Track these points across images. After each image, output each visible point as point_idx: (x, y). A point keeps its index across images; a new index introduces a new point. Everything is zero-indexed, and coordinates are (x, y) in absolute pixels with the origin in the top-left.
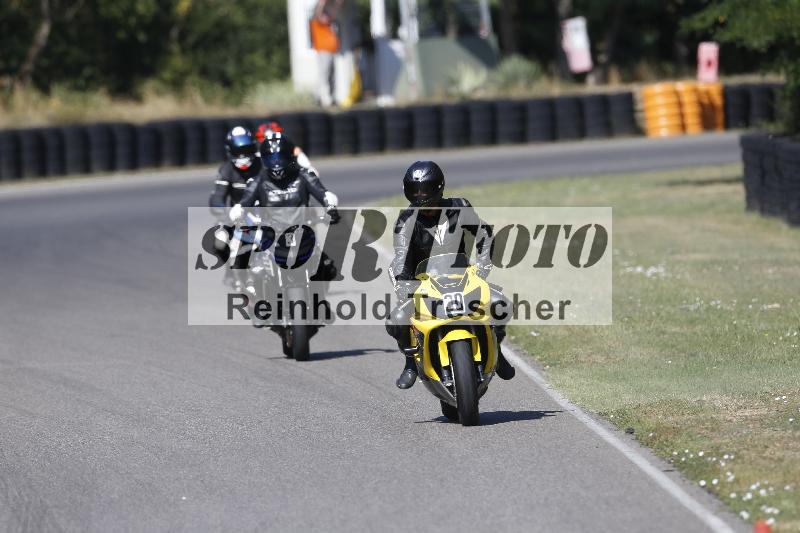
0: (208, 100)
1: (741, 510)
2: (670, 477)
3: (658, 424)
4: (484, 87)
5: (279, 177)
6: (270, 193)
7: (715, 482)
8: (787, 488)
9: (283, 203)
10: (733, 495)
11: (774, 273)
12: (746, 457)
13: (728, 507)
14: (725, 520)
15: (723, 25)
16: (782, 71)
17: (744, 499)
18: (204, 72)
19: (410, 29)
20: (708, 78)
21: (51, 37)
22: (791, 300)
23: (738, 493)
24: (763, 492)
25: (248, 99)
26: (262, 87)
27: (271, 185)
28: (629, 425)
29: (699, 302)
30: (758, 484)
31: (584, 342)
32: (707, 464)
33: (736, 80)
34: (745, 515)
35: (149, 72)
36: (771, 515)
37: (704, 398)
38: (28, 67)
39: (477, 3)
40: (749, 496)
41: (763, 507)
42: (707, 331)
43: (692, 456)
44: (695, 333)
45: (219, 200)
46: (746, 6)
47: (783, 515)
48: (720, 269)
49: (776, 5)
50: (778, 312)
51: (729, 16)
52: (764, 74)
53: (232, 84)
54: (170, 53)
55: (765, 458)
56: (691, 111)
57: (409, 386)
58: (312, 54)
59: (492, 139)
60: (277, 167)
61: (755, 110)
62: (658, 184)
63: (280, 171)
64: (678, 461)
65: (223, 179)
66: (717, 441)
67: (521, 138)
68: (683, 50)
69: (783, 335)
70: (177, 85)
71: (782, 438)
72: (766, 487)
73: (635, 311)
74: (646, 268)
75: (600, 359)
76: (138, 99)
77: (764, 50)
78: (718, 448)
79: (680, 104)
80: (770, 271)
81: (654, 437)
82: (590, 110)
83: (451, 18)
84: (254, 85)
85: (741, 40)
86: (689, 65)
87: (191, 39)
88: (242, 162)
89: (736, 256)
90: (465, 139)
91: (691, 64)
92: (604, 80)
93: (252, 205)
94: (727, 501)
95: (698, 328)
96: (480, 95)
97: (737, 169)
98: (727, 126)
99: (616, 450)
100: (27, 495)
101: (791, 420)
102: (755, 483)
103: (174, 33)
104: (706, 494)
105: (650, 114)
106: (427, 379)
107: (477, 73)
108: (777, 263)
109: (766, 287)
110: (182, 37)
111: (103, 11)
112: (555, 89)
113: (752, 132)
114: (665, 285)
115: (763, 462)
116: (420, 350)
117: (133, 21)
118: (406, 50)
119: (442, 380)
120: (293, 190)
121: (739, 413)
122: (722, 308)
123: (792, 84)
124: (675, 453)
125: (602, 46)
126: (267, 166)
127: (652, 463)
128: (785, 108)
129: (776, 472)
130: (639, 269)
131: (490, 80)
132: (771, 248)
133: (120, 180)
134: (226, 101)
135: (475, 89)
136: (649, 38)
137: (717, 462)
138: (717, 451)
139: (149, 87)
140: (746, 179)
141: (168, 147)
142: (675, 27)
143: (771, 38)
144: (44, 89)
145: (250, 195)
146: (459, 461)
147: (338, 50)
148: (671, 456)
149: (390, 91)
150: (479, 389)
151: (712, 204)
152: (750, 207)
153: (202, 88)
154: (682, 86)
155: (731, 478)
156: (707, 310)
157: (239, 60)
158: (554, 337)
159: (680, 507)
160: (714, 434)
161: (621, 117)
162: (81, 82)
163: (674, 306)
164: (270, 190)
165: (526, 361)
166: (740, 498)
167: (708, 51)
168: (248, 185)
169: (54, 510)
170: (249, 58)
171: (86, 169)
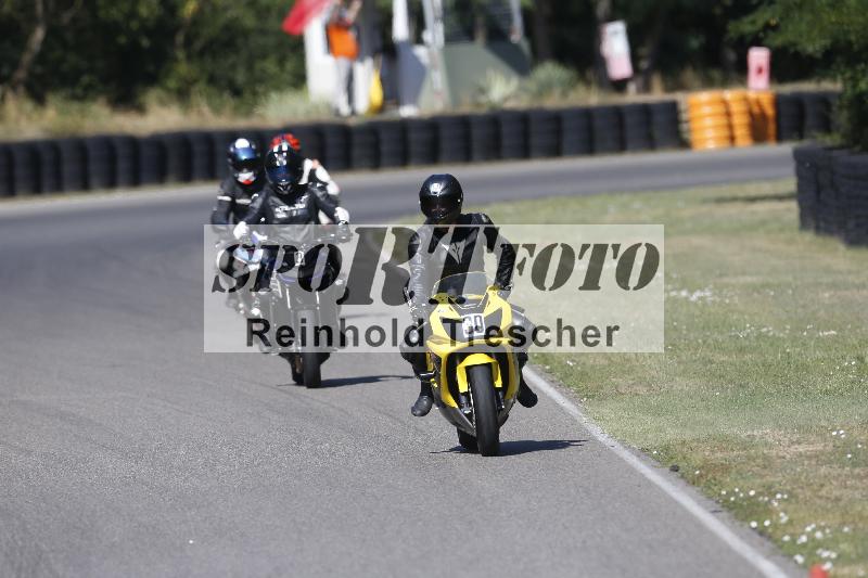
0: (217, 111)
1: (795, 554)
2: (718, 518)
3: (706, 461)
4: (515, 96)
5: (286, 192)
6: (277, 210)
7: (767, 523)
8: (846, 529)
9: (291, 220)
10: (786, 538)
11: (831, 297)
12: (801, 496)
13: (782, 551)
14: (778, 564)
15: (775, 28)
16: (839, 77)
17: (799, 542)
18: (212, 80)
19: (435, 33)
20: (759, 86)
21: (45, 42)
22: (849, 326)
23: (792, 535)
24: (819, 535)
25: (259, 110)
26: (274, 96)
27: (277, 200)
28: (674, 462)
29: (749, 329)
30: (813, 526)
31: (624, 372)
32: (758, 505)
33: (788, 89)
34: (800, 559)
35: (153, 80)
36: (828, 559)
37: (755, 433)
38: (21, 74)
39: (508, 4)
40: (804, 539)
41: (819, 551)
42: (759, 361)
43: (742, 495)
44: (744, 363)
45: (221, 217)
46: (800, 7)
47: (841, 560)
48: (772, 293)
49: (832, 6)
50: (835, 339)
51: (781, 19)
52: (819, 81)
53: (241, 93)
54: (176, 60)
55: (821, 497)
56: (740, 122)
57: (424, 414)
58: (329, 60)
59: (525, 153)
60: (284, 182)
61: (810, 121)
62: (705, 201)
63: (287, 186)
64: (726, 501)
65: (225, 195)
66: (770, 479)
67: (555, 151)
68: (731, 56)
69: (839, 364)
70: (182, 95)
71: (839, 475)
72: (822, 529)
73: (680, 339)
74: (691, 292)
75: (643, 390)
76: (141, 109)
77: (819, 55)
78: (770, 487)
79: (728, 114)
80: (827, 295)
81: (701, 476)
82: (630, 120)
83: (480, 20)
84: (266, 94)
85: (794, 44)
86: (739, 71)
87: (198, 45)
88: (246, 176)
89: (790, 278)
90: (495, 152)
91: (741, 70)
92: (646, 88)
93: (258, 222)
94: (780, 543)
95: (748, 357)
96: (511, 105)
97: (790, 185)
98: (779, 138)
99: (660, 488)
100: (21, 539)
101: (849, 456)
102: (810, 525)
103: (180, 38)
104: (757, 537)
105: (695, 125)
106: (443, 406)
107: (508, 81)
108: (834, 286)
109: (822, 312)
110: (188, 43)
111: (102, 14)
112: (592, 98)
113: (806, 144)
114: (712, 310)
115: (818, 501)
116: (437, 375)
117: (134, 25)
118: (431, 55)
119: (460, 407)
120: (300, 206)
121: (792, 449)
122: (774, 335)
123: (849, 92)
124: (724, 493)
125: (644, 51)
126: (272, 180)
127: (699, 503)
128: (842, 118)
129: (833, 513)
130: (684, 293)
131: (521, 89)
132: (828, 270)
133: (122, 197)
134: (236, 111)
135: (506, 99)
136: (695, 43)
137: (769, 501)
138: (770, 491)
139: (152, 97)
140: (800, 195)
141: (173, 162)
142: (724, 31)
143: (827, 42)
144: (39, 99)
145: (256, 212)
146: (490, 501)
147: (358, 56)
148: (720, 495)
149: (414, 101)
150: (500, 417)
151: (763, 223)
152: (804, 225)
153: (209, 97)
154: (730, 95)
155: (784, 518)
156: (757, 338)
157: (250, 68)
158: (592, 367)
159: (729, 550)
160: (766, 472)
161: (664, 128)
162: (79, 91)
163: (722, 333)
164: (277, 206)
165: (561, 393)
166: (794, 541)
167: (758, 57)
168: (253, 201)
169: (51, 555)
170: (259, 65)
171: (85, 185)
